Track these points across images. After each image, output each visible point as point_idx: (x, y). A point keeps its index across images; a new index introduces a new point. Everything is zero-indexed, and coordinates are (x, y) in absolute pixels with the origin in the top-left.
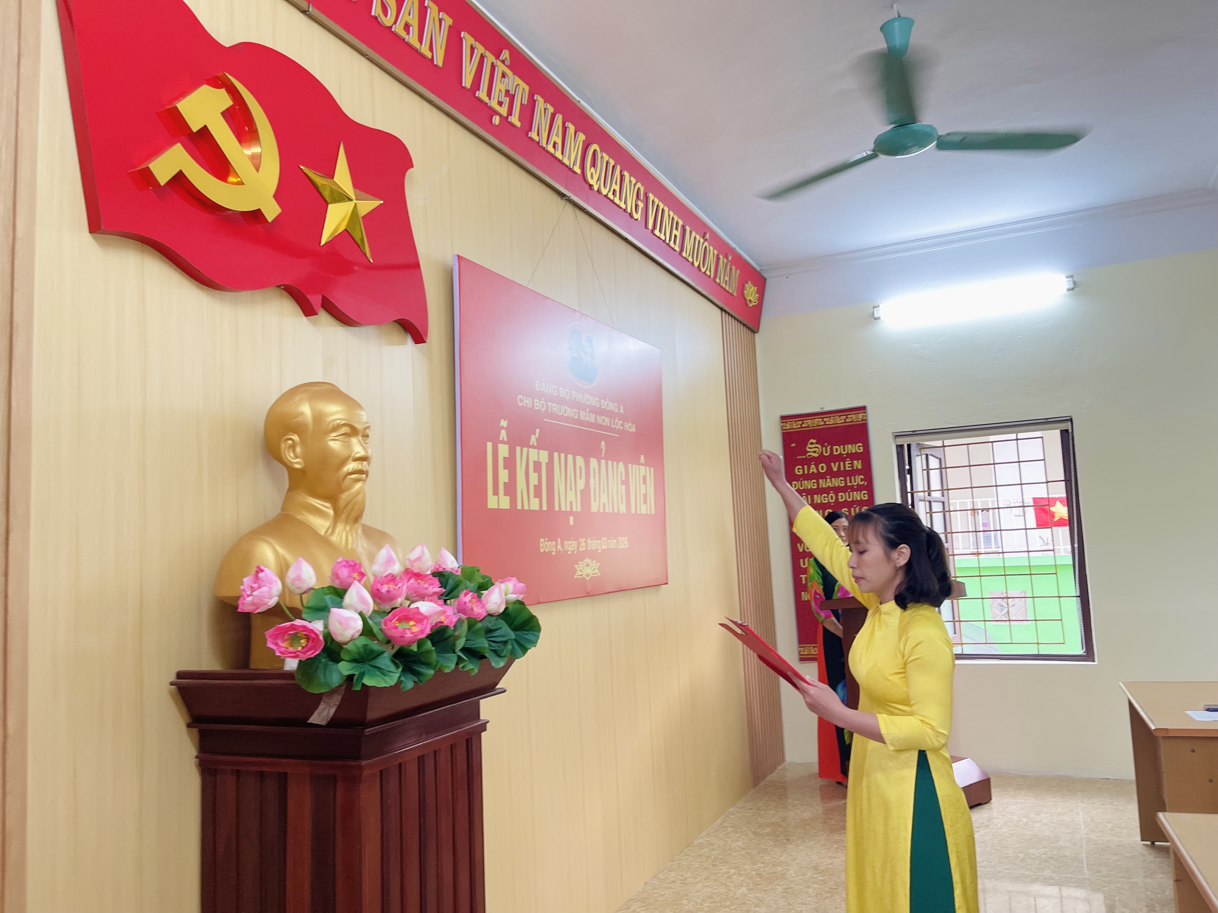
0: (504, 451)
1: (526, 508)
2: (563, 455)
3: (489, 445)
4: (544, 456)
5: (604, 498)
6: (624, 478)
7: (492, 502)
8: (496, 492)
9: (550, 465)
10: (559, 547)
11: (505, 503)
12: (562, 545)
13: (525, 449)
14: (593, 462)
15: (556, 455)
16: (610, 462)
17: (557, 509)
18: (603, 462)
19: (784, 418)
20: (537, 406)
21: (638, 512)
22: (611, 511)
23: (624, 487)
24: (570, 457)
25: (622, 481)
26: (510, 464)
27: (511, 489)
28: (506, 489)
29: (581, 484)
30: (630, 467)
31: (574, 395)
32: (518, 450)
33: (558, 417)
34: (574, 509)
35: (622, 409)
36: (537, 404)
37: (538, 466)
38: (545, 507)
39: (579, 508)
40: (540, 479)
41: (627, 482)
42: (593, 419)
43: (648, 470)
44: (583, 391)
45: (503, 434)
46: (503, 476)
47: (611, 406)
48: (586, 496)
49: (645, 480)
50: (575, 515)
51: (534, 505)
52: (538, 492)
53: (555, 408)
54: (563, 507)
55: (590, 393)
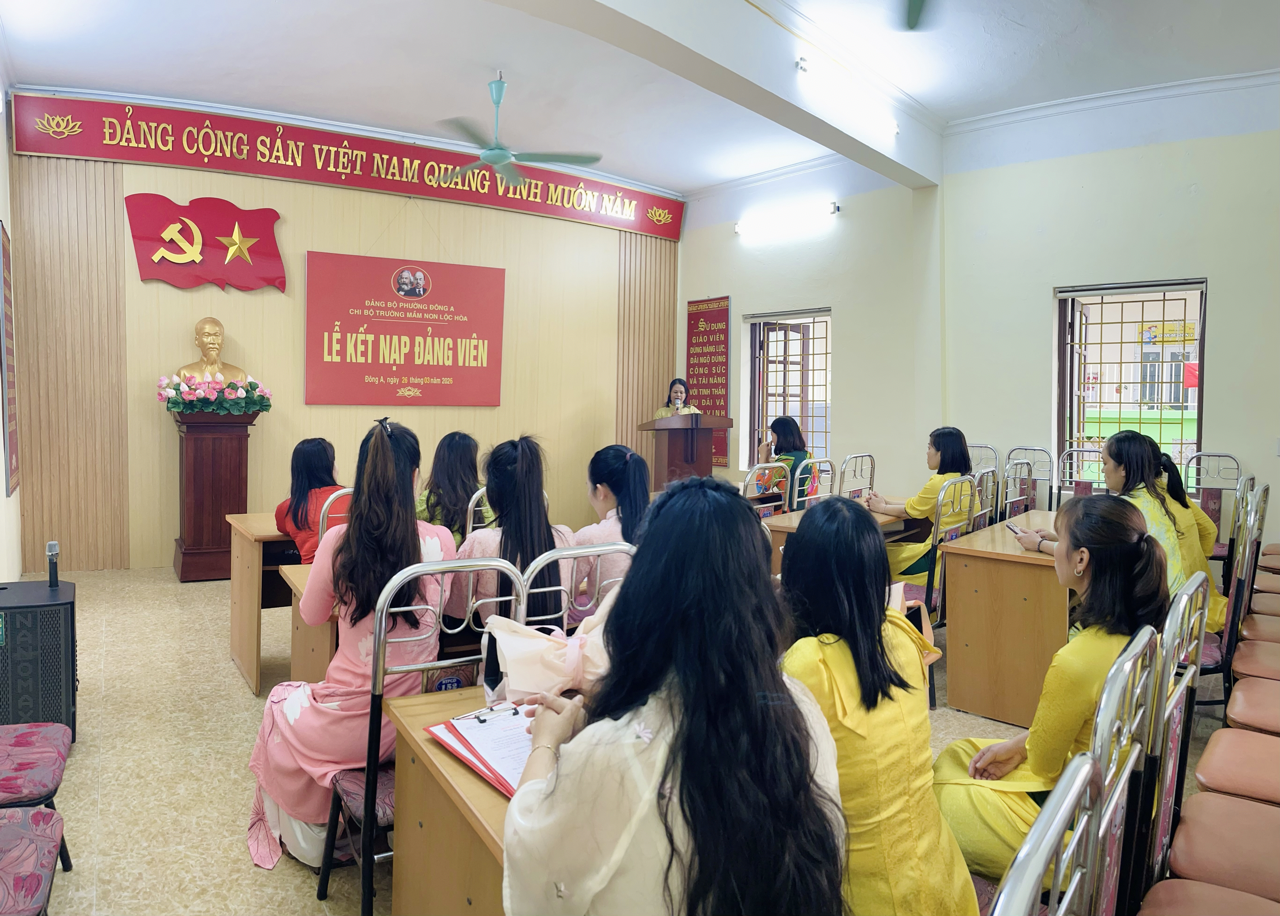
0: (337, 336)
1: (354, 361)
2: (388, 337)
3: (326, 334)
4: (370, 338)
5: (429, 357)
6: (451, 346)
7: (327, 358)
8: (330, 353)
9: (376, 344)
10: (382, 380)
11: (337, 359)
12: (385, 379)
13: (354, 335)
14: (419, 339)
15: (382, 337)
16: (436, 339)
17: (381, 361)
19: (689, 303)
21: (467, 365)
22: (435, 363)
23: (451, 352)
24: (395, 338)
25: (449, 349)
26: (343, 342)
27: (342, 352)
28: (338, 353)
29: (405, 350)
30: (459, 340)
31: (401, 305)
32: (349, 335)
33: (385, 317)
34: (398, 362)
35: (452, 309)
36: (366, 312)
37: (365, 342)
38: (370, 361)
39: (402, 362)
40: (366, 348)
41: (455, 349)
42: (420, 316)
43: (481, 341)
44: (411, 302)
45: (337, 328)
46: (336, 347)
47: (440, 308)
48: (410, 356)
49: (476, 347)
50: (398, 366)
51: (361, 360)
52: (364, 354)
53: (382, 313)
54: (387, 362)
55: (418, 302)
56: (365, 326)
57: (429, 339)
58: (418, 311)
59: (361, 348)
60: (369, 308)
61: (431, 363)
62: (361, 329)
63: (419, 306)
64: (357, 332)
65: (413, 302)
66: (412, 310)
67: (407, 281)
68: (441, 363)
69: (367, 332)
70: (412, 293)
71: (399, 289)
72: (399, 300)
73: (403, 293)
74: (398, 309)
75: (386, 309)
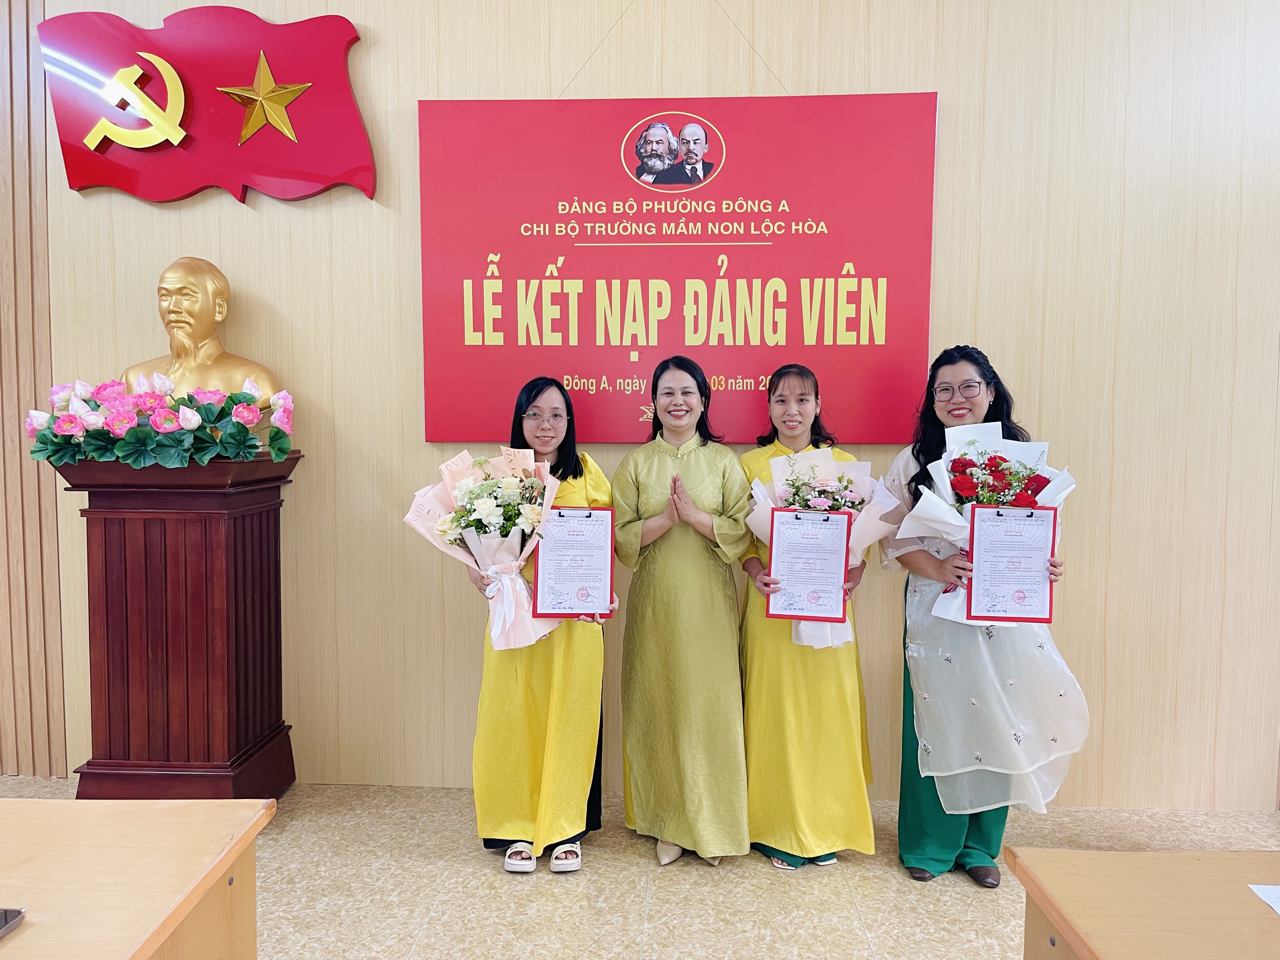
0: (492, 287)
1: (535, 341)
2: (616, 284)
4: (574, 287)
6: (783, 298)
7: (472, 338)
8: (479, 326)
9: (587, 295)
10: (604, 385)
11: (496, 339)
12: (611, 382)
14: (694, 286)
15: (601, 284)
16: (741, 284)
17: (600, 341)
20: (561, 231)
21: (828, 341)
22: (740, 342)
23: (782, 312)
24: (634, 285)
25: (777, 304)
26: (507, 300)
27: (507, 324)
30: (805, 283)
31: (646, 206)
33: (608, 238)
35: (784, 206)
36: (560, 229)
39: (654, 342)
40: (565, 312)
41: (793, 306)
42: (696, 229)
43: (867, 282)
44: (672, 198)
45: (493, 269)
47: (751, 206)
49: (854, 298)
50: (642, 350)
53: (600, 228)
54: (615, 341)
55: (689, 196)
56: (561, 260)
57: (722, 285)
58: (693, 217)
60: (566, 219)
61: (728, 342)
63: (694, 206)
65: (680, 197)
66: (675, 218)
67: (661, 149)
68: (755, 341)
70: (674, 175)
71: (641, 171)
72: (641, 195)
73: (650, 178)
74: (639, 218)
75: (610, 218)
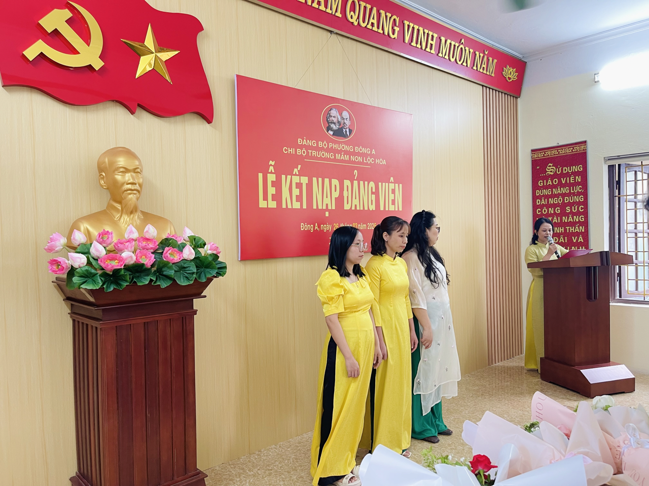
0: (271, 178)
2: (320, 179)
3: (260, 175)
4: (304, 180)
5: (356, 202)
6: (374, 190)
7: (262, 204)
8: (265, 198)
9: (310, 186)
10: (316, 228)
11: (273, 204)
12: (319, 227)
13: (289, 177)
14: (347, 183)
15: (315, 179)
16: (362, 183)
17: (315, 208)
18: (356, 183)
19: (533, 151)
20: (299, 153)
21: (387, 209)
22: (362, 209)
23: (374, 196)
24: (327, 181)
25: (372, 193)
26: (277, 184)
27: (277, 197)
28: (274, 198)
29: (336, 194)
30: (380, 184)
31: (331, 145)
32: (283, 177)
33: (317, 158)
34: (330, 208)
35: (374, 152)
37: (299, 185)
38: (305, 207)
39: (334, 208)
40: (301, 192)
41: (376, 193)
42: (347, 158)
43: (397, 185)
44: (339, 143)
45: (271, 168)
46: (272, 191)
47: (364, 150)
48: (340, 200)
49: (393, 191)
50: (330, 211)
51: (297, 205)
52: (299, 198)
53: (314, 153)
54: (320, 207)
55: (345, 143)
56: (299, 166)
58: (346, 153)
59: (296, 192)
60: (301, 147)
61: (358, 208)
62: (296, 171)
63: (346, 148)
64: (292, 174)
65: (341, 143)
66: (340, 152)
67: (335, 120)
68: (366, 208)
69: (301, 174)
70: (339, 133)
71: (329, 129)
72: (329, 140)
73: (331, 133)
74: (328, 150)
75: (317, 149)
